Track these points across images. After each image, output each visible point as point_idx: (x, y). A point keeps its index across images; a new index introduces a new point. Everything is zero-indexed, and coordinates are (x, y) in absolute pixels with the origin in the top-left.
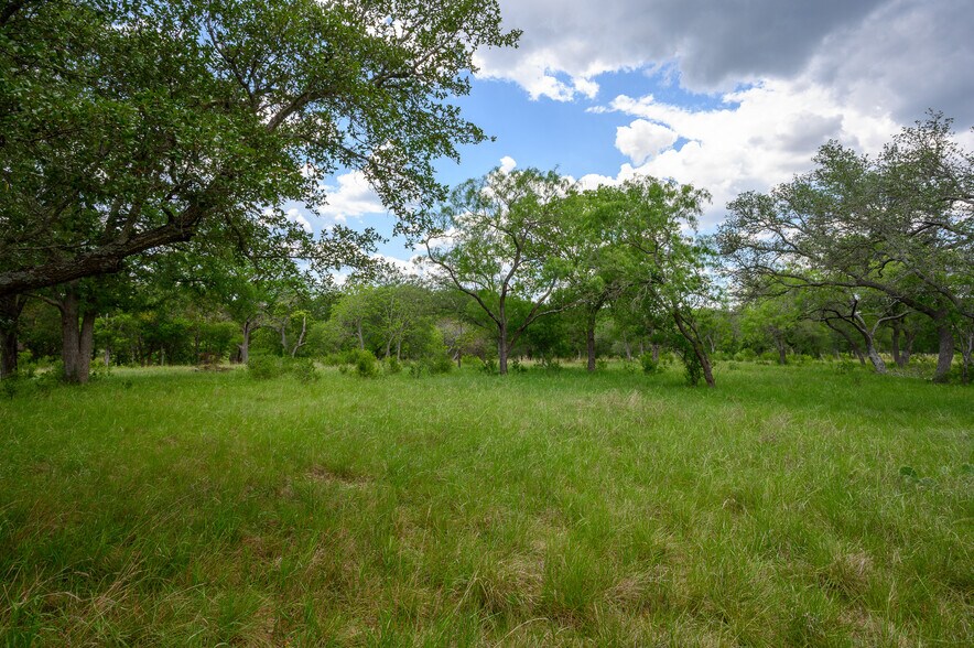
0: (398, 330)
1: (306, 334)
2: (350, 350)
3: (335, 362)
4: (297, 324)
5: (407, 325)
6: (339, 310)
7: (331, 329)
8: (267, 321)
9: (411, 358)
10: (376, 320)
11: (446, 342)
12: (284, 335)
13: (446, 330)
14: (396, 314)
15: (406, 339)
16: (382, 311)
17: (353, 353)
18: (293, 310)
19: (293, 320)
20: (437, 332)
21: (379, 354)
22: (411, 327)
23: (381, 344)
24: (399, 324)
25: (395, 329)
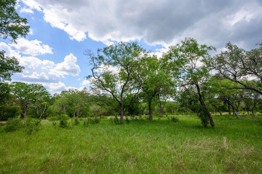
0: (78, 108)
1: (46, 110)
2: (60, 115)
3: (53, 120)
4: (43, 106)
5: (81, 106)
6: (58, 101)
7: (54, 108)
8: (32, 105)
9: (82, 117)
10: (70, 104)
11: (93, 111)
12: (38, 110)
13: (94, 107)
14: (77, 102)
15: (81, 110)
16: (73, 101)
17: (61, 116)
18: (42, 102)
19: (42, 105)
20: (91, 108)
21: (71, 116)
22: (83, 107)
23: (72, 112)
24: (78, 106)
25: (77, 107)
